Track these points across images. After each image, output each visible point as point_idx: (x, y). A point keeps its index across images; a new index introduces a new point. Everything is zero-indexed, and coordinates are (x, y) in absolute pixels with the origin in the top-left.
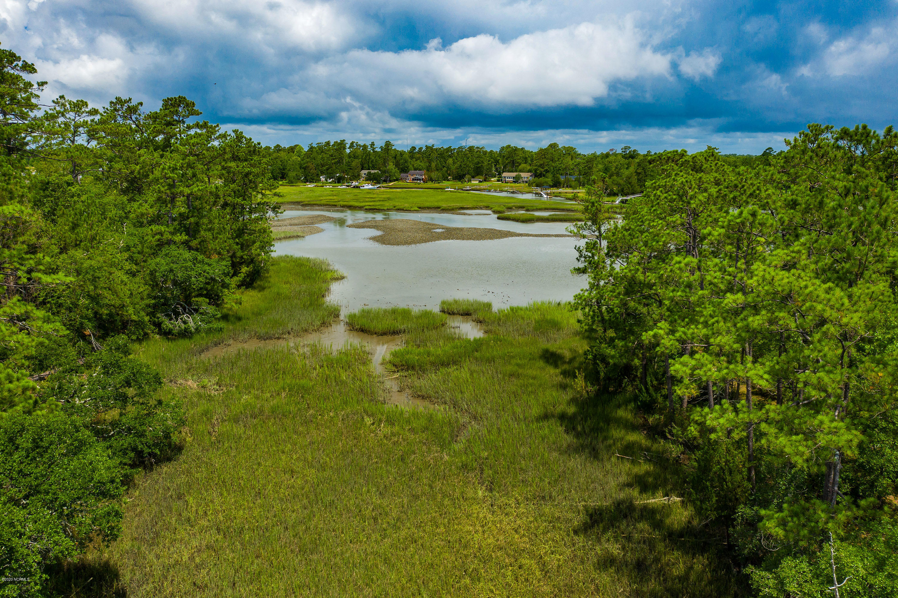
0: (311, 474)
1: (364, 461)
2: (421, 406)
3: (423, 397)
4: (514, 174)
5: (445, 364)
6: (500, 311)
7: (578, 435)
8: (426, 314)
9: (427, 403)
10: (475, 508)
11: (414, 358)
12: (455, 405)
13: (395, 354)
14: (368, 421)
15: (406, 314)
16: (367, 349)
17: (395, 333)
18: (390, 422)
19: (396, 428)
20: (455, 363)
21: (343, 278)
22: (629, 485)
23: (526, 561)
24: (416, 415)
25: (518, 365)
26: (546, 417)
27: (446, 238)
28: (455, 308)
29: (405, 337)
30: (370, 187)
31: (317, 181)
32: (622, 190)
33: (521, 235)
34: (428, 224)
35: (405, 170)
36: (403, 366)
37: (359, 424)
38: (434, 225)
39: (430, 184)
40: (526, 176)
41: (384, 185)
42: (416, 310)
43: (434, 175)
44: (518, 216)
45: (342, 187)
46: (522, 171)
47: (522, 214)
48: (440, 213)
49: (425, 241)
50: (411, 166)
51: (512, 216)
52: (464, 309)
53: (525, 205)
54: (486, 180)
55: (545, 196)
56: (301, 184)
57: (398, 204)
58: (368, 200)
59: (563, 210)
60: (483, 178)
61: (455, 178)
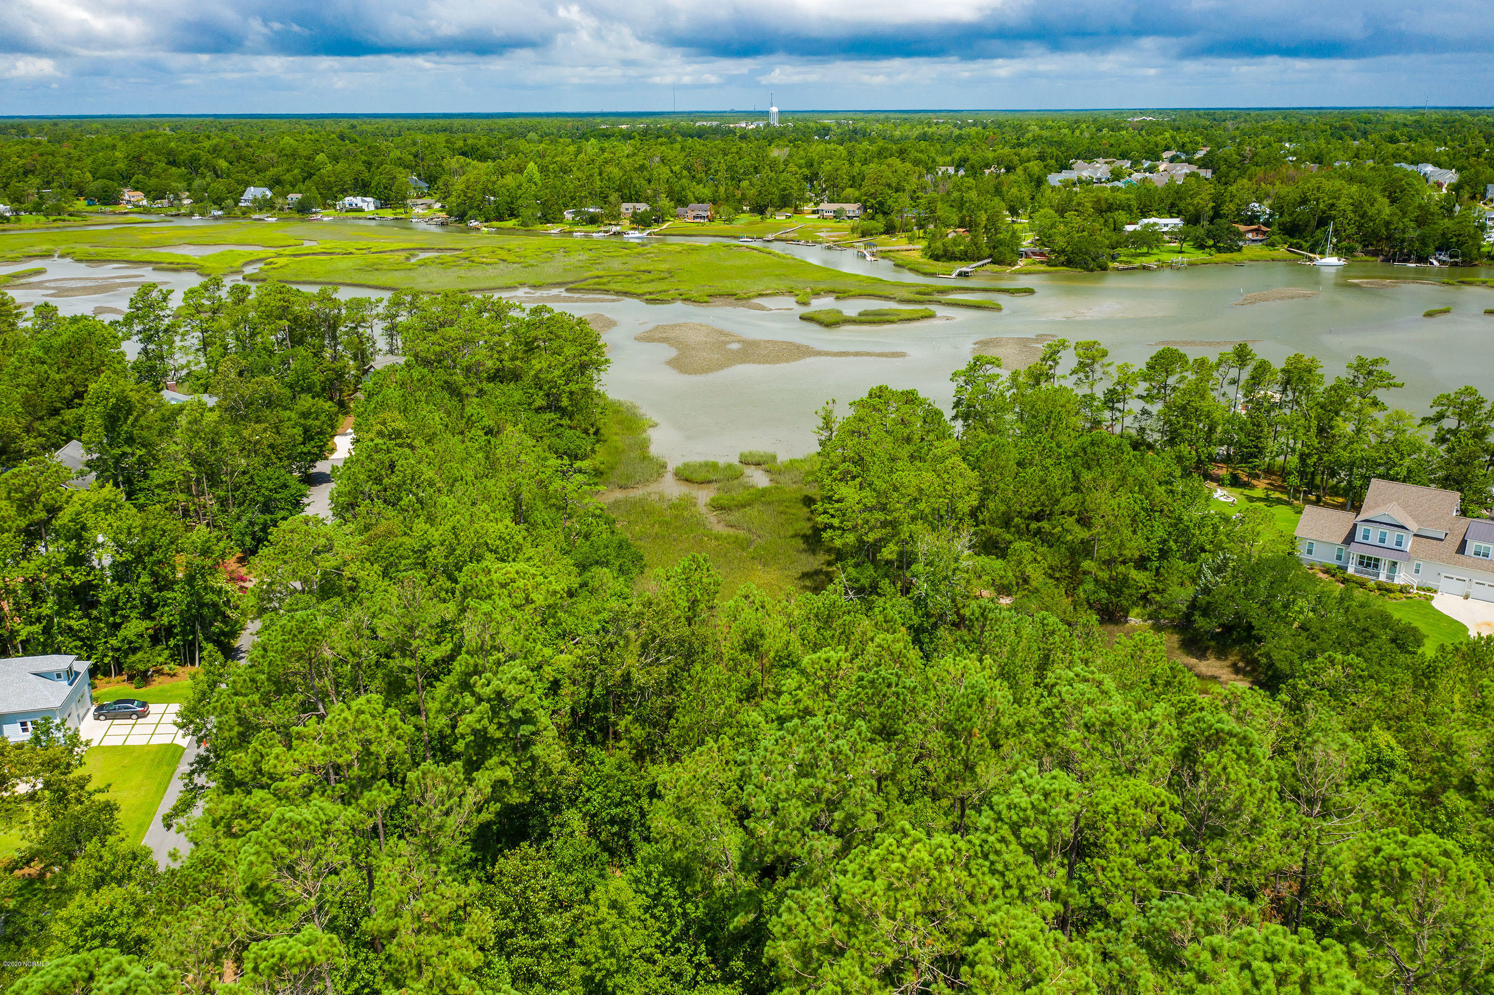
2: (731, 531)
3: (732, 526)
4: (835, 206)
5: (744, 506)
6: (782, 463)
7: (809, 544)
8: (730, 466)
9: (734, 529)
10: (757, 572)
11: (724, 502)
12: (749, 530)
13: (713, 500)
14: (706, 538)
15: (714, 466)
16: (693, 495)
17: (709, 482)
18: (716, 539)
19: (720, 542)
20: (749, 505)
21: (656, 425)
22: (823, 564)
24: (729, 536)
25: (787, 507)
26: (795, 536)
27: (743, 361)
28: (749, 459)
29: (716, 485)
30: (637, 234)
31: (561, 221)
32: (966, 253)
33: (819, 353)
34: (721, 333)
35: (681, 201)
36: (718, 507)
37: (701, 540)
38: (727, 335)
39: (719, 226)
40: (851, 208)
41: (655, 229)
42: (722, 462)
43: (724, 209)
44: (822, 317)
45: (597, 234)
46: (847, 201)
47: (828, 312)
48: (735, 306)
49: (721, 367)
50: (690, 195)
51: (816, 316)
52: (757, 459)
53: (838, 287)
54: (797, 211)
55: (869, 258)
56: (539, 227)
57: (684, 288)
58: (645, 277)
59: (880, 297)
60: (792, 210)
61: (752, 211)
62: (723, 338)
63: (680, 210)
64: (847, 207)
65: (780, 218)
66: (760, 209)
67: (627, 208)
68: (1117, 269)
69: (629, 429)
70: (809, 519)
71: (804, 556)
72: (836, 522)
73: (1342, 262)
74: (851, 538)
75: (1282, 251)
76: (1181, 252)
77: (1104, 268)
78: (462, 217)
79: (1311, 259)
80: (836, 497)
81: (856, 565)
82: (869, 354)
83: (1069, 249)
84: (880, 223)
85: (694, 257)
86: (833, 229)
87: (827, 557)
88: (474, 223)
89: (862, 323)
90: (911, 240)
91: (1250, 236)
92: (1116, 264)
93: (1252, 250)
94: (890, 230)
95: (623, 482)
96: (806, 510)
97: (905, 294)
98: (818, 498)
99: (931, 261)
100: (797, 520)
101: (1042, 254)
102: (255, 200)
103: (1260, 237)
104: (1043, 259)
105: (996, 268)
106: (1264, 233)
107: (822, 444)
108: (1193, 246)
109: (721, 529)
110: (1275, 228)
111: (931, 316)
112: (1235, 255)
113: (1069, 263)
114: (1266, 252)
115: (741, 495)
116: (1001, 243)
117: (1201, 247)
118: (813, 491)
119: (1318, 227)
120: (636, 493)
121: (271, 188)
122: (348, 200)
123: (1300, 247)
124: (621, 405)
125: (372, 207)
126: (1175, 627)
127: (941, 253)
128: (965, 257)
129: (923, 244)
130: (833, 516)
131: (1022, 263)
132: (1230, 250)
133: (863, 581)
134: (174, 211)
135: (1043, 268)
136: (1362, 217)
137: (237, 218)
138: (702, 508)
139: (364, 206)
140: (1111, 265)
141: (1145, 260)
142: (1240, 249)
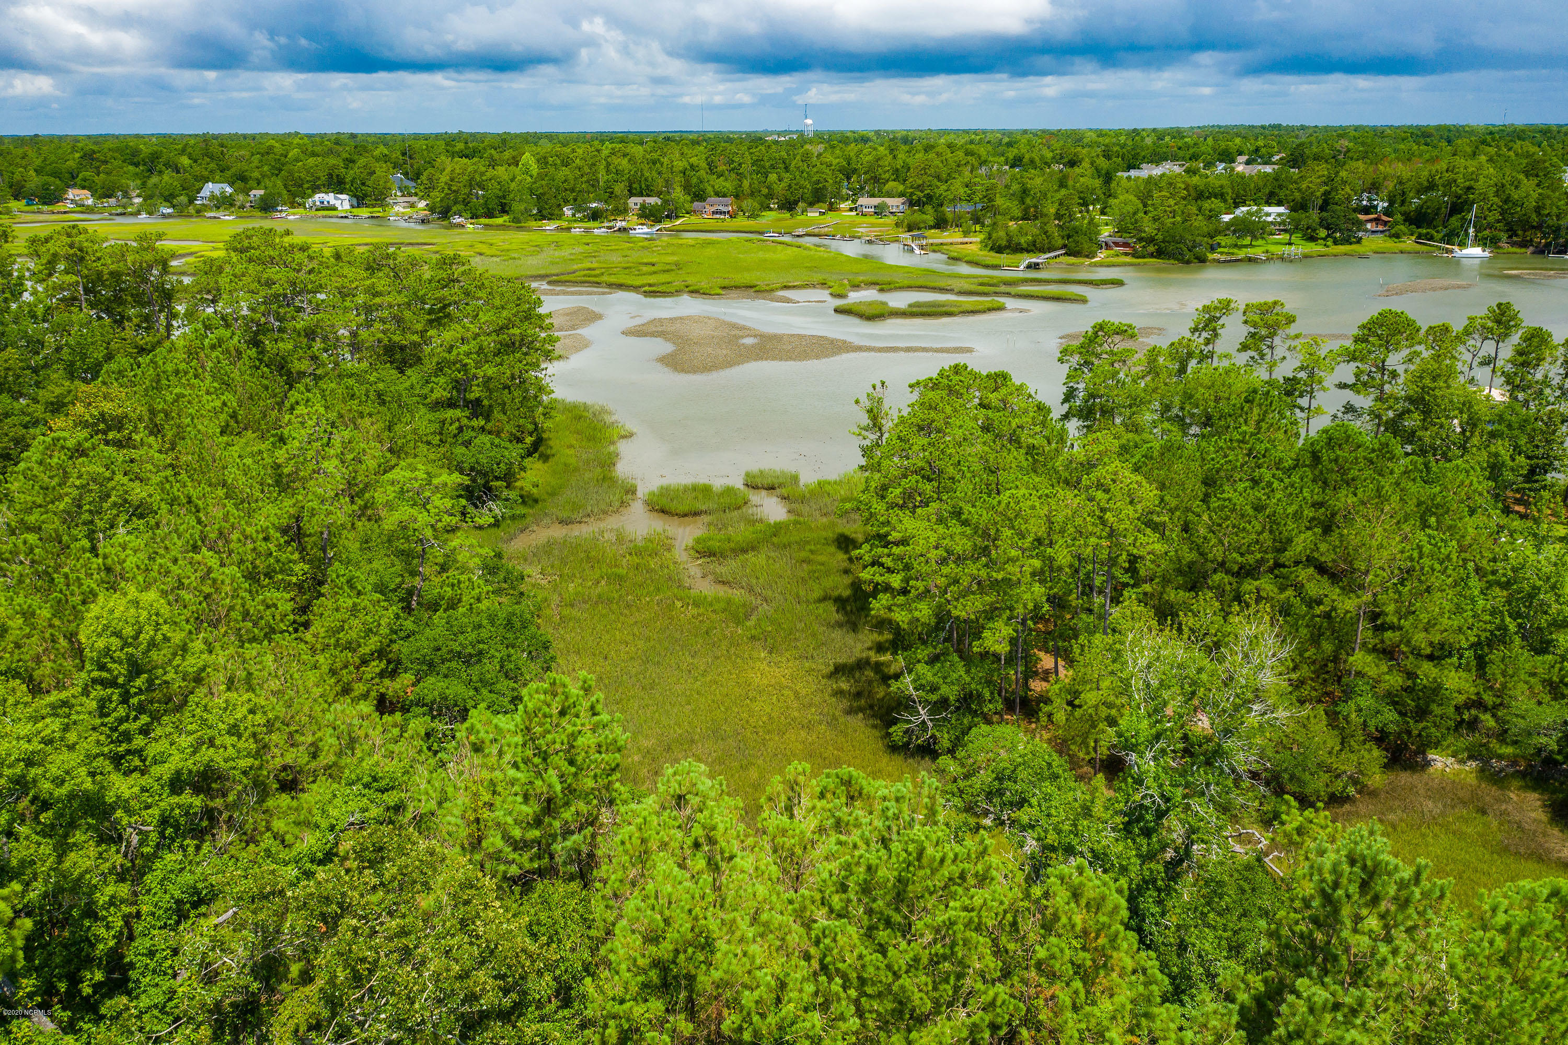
0: (640, 644)
1: (677, 635)
2: (722, 592)
3: (723, 583)
4: (876, 201)
5: (744, 551)
6: (806, 486)
7: (846, 613)
8: (729, 491)
9: (726, 588)
10: (758, 664)
11: (715, 545)
12: (751, 590)
13: (698, 541)
14: (679, 604)
15: (706, 490)
16: (670, 534)
17: (696, 514)
18: (696, 605)
19: (701, 610)
20: (753, 549)
21: (631, 435)
22: (870, 649)
23: (786, 692)
24: (718, 600)
25: (812, 551)
26: (824, 599)
27: (759, 358)
28: (759, 481)
29: (706, 519)
30: (645, 229)
31: (560, 217)
32: (1034, 243)
33: (860, 349)
34: (734, 326)
35: (699, 196)
36: (705, 552)
37: (671, 607)
38: (743, 328)
39: (741, 222)
40: (895, 203)
41: (667, 224)
42: (718, 484)
43: (748, 203)
44: (862, 309)
45: (599, 230)
46: (890, 195)
47: (870, 304)
48: (753, 299)
49: (730, 364)
50: (709, 189)
51: (855, 308)
52: (768, 481)
53: (880, 279)
54: (832, 208)
55: (917, 251)
56: (533, 224)
57: (691, 280)
58: (645, 269)
59: (934, 289)
60: (826, 206)
61: (781, 207)
62: (737, 332)
63: (696, 204)
64: (890, 201)
65: (813, 214)
66: (789, 206)
67: (634, 202)
68: (1218, 261)
69: (592, 439)
70: (846, 572)
71: (837, 634)
72: (896, 581)
73: (1487, 254)
74: (924, 611)
75: (1409, 243)
76: (1290, 244)
77: (1202, 260)
78: (445, 214)
79: (1448, 251)
80: (895, 536)
81: (933, 660)
82: (925, 350)
83: (1160, 237)
84: (929, 217)
85: (710, 251)
86: (873, 225)
87: (876, 637)
88: (457, 220)
89: (913, 315)
90: (966, 233)
91: (1369, 226)
92: (1216, 256)
93: (1373, 242)
94: (941, 224)
95: (565, 514)
96: (841, 556)
97: (966, 286)
98: (860, 538)
99: (992, 254)
100: (828, 573)
101: (1126, 245)
102: (213, 197)
103: (1380, 228)
104: (1127, 250)
105: (1072, 260)
106: (1385, 223)
107: (866, 452)
108: (1302, 238)
109: (707, 589)
110: (1399, 217)
111: (1001, 308)
112: (1354, 247)
113: (1160, 253)
114: (1390, 244)
115: (741, 533)
116: (1076, 231)
117: (1312, 239)
118: (855, 529)
119: (1451, 214)
120: (583, 531)
121: (231, 184)
122: (318, 197)
123: (1431, 238)
124: (586, 407)
125: (347, 206)
126: (1523, 775)
127: (1004, 243)
128: (1033, 248)
129: (981, 237)
130: (890, 570)
131: (1102, 255)
132: (1347, 241)
133: (945, 690)
134: (120, 210)
135: (1128, 259)
136: (1506, 201)
137: (191, 216)
138: (680, 554)
139: (338, 204)
140: (1211, 256)
141: (1251, 252)
142: (1359, 241)
